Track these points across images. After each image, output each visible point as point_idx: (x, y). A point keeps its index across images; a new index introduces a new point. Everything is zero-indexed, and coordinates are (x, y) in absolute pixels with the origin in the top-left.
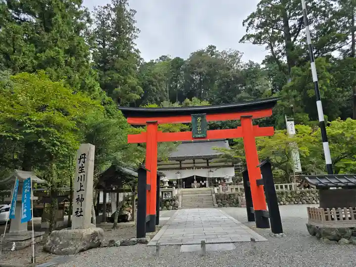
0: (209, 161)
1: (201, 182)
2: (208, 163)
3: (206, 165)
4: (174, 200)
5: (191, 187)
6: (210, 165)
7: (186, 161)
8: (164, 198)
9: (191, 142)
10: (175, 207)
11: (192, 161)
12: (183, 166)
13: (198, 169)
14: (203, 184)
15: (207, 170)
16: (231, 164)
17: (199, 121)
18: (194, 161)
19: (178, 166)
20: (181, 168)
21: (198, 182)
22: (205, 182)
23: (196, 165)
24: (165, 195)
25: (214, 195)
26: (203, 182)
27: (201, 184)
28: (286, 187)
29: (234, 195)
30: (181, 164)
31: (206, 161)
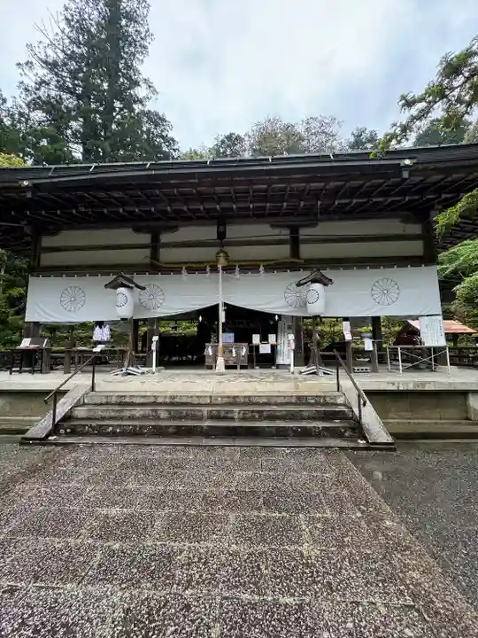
0: (304, 233)
1: (256, 339)
2: (295, 242)
3: (285, 251)
7: (187, 233)
11: (209, 232)
12: (166, 255)
13: (243, 270)
14: (265, 349)
15: (291, 278)
19: (142, 256)
20: (155, 267)
21: (243, 337)
22: (272, 338)
26: (264, 339)
27: (254, 349)
30: (155, 246)
31: (285, 234)
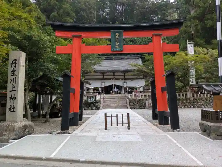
0: (126, 74)
3: (123, 77)
4: (97, 103)
5: (110, 94)
6: (126, 77)
7: (108, 74)
8: (89, 101)
9: (113, 59)
10: (98, 108)
11: (112, 74)
12: (105, 77)
13: (117, 80)
16: (142, 77)
17: (117, 37)
18: (114, 73)
19: (101, 77)
20: (103, 79)
23: (116, 77)
24: (90, 98)
25: (128, 100)
28: (183, 95)
29: (143, 100)
30: (103, 76)
31: (123, 74)
